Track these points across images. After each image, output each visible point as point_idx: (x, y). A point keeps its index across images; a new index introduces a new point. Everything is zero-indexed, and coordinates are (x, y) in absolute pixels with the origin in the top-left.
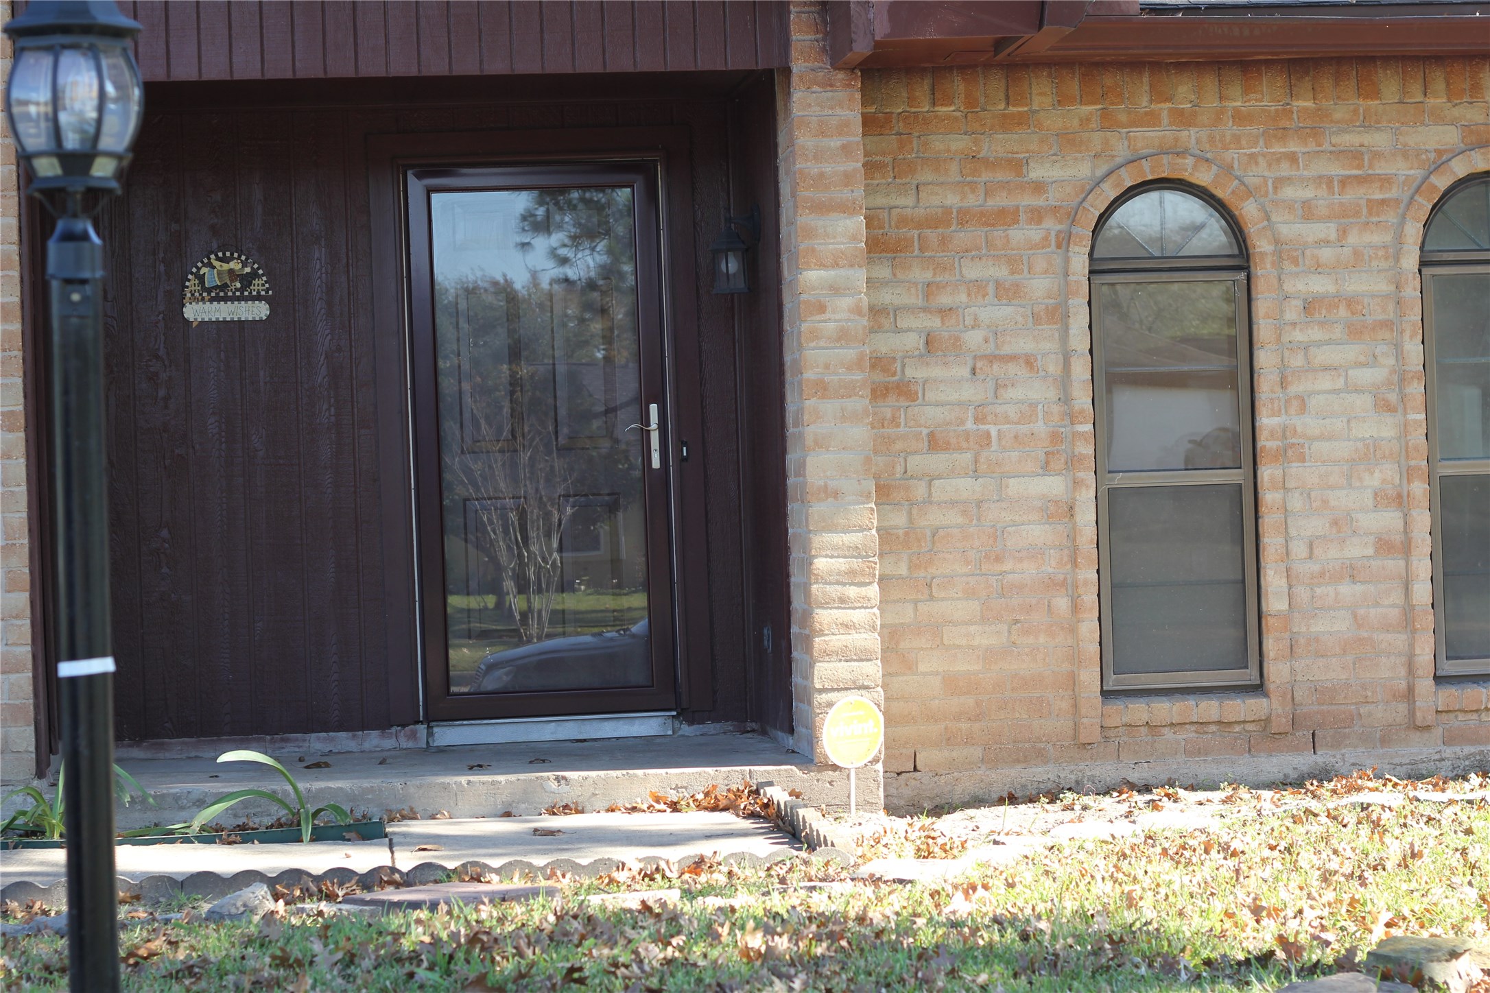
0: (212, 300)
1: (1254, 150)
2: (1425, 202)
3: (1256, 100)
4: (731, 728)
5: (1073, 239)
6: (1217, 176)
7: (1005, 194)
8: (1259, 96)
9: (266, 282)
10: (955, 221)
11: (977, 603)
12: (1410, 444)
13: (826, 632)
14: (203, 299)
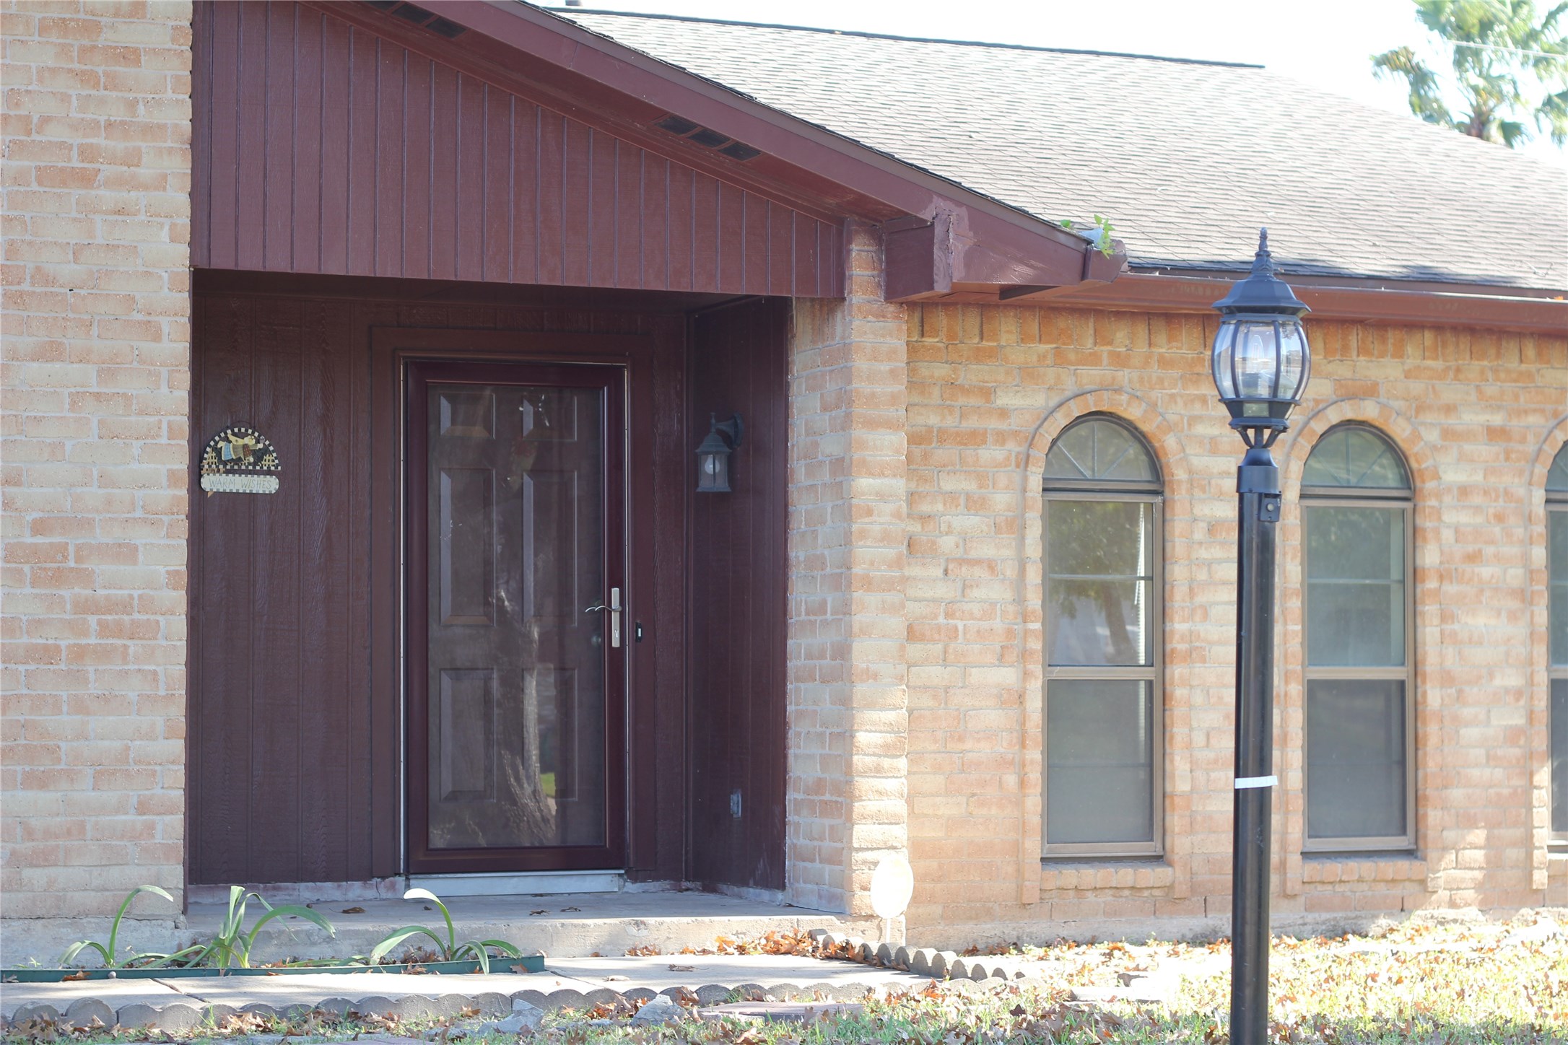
0: (227, 472)
1: (1173, 391)
2: (1306, 444)
3: (1177, 348)
4: (668, 887)
5: (1031, 460)
6: (1145, 411)
7: (976, 418)
8: (1179, 345)
9: (276, 458)
10: (935, 439)
11: (942, 777)
12: (1289, 651)
13: (864, 798)
14: (219, 471)
